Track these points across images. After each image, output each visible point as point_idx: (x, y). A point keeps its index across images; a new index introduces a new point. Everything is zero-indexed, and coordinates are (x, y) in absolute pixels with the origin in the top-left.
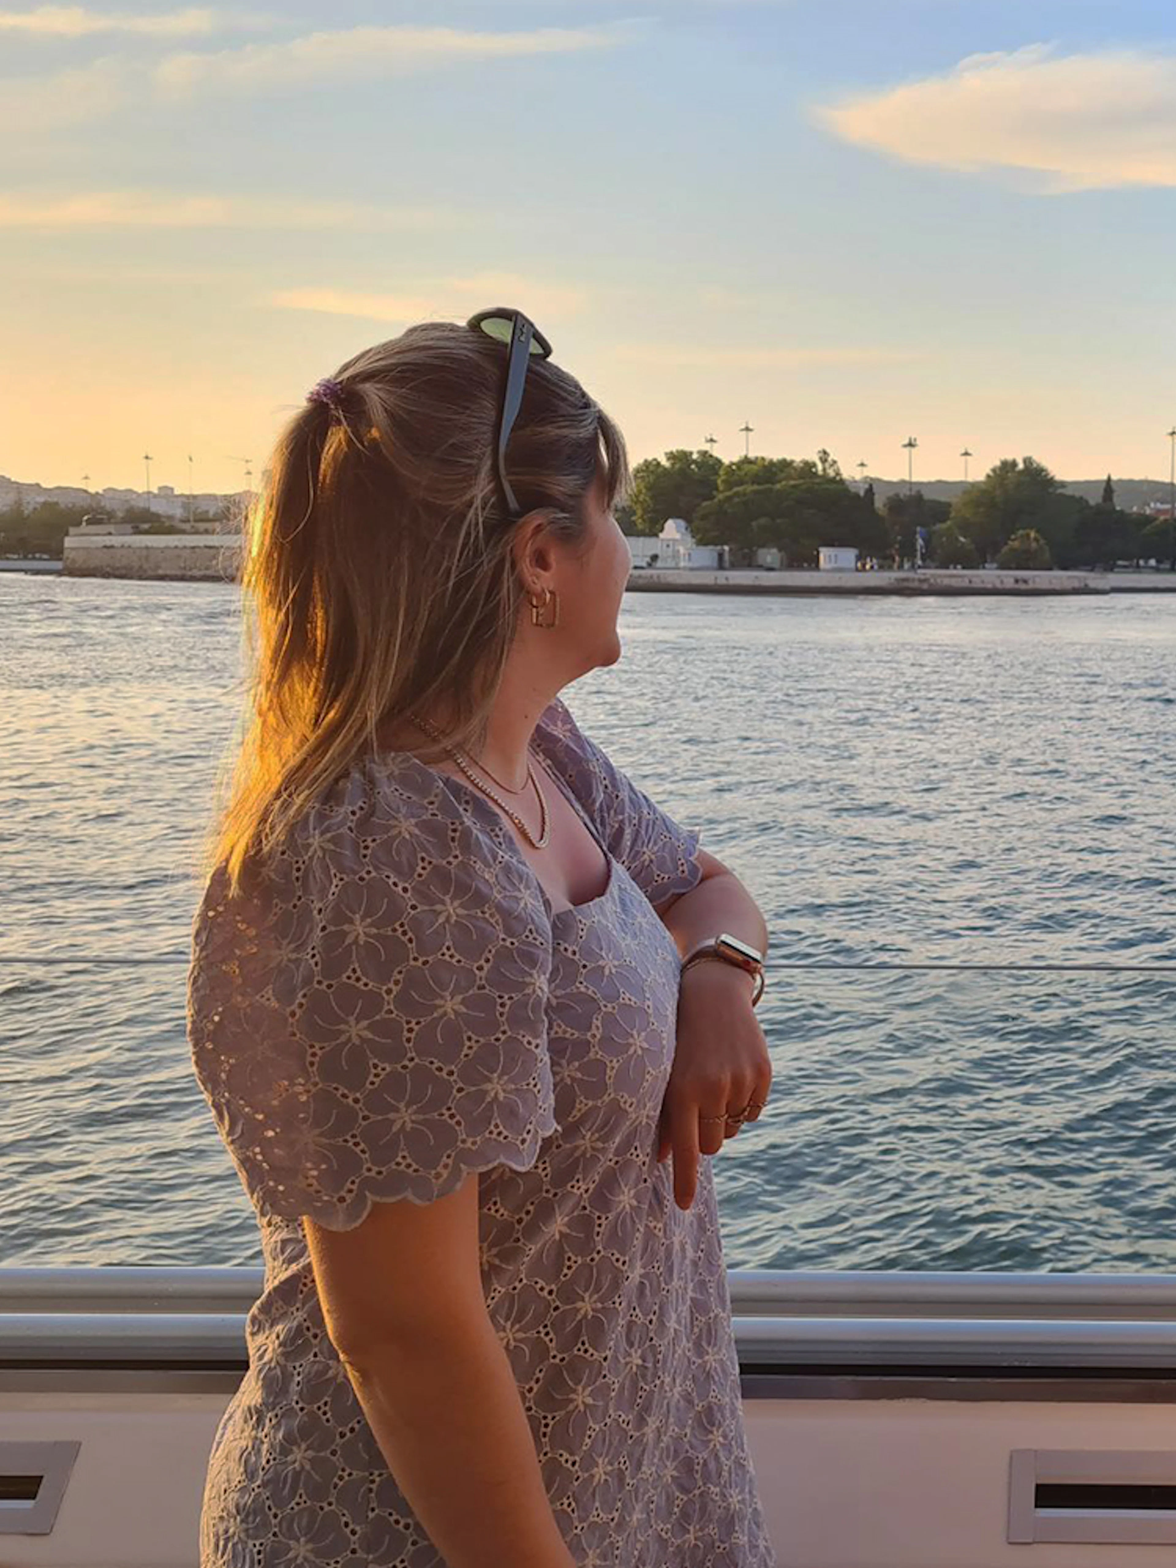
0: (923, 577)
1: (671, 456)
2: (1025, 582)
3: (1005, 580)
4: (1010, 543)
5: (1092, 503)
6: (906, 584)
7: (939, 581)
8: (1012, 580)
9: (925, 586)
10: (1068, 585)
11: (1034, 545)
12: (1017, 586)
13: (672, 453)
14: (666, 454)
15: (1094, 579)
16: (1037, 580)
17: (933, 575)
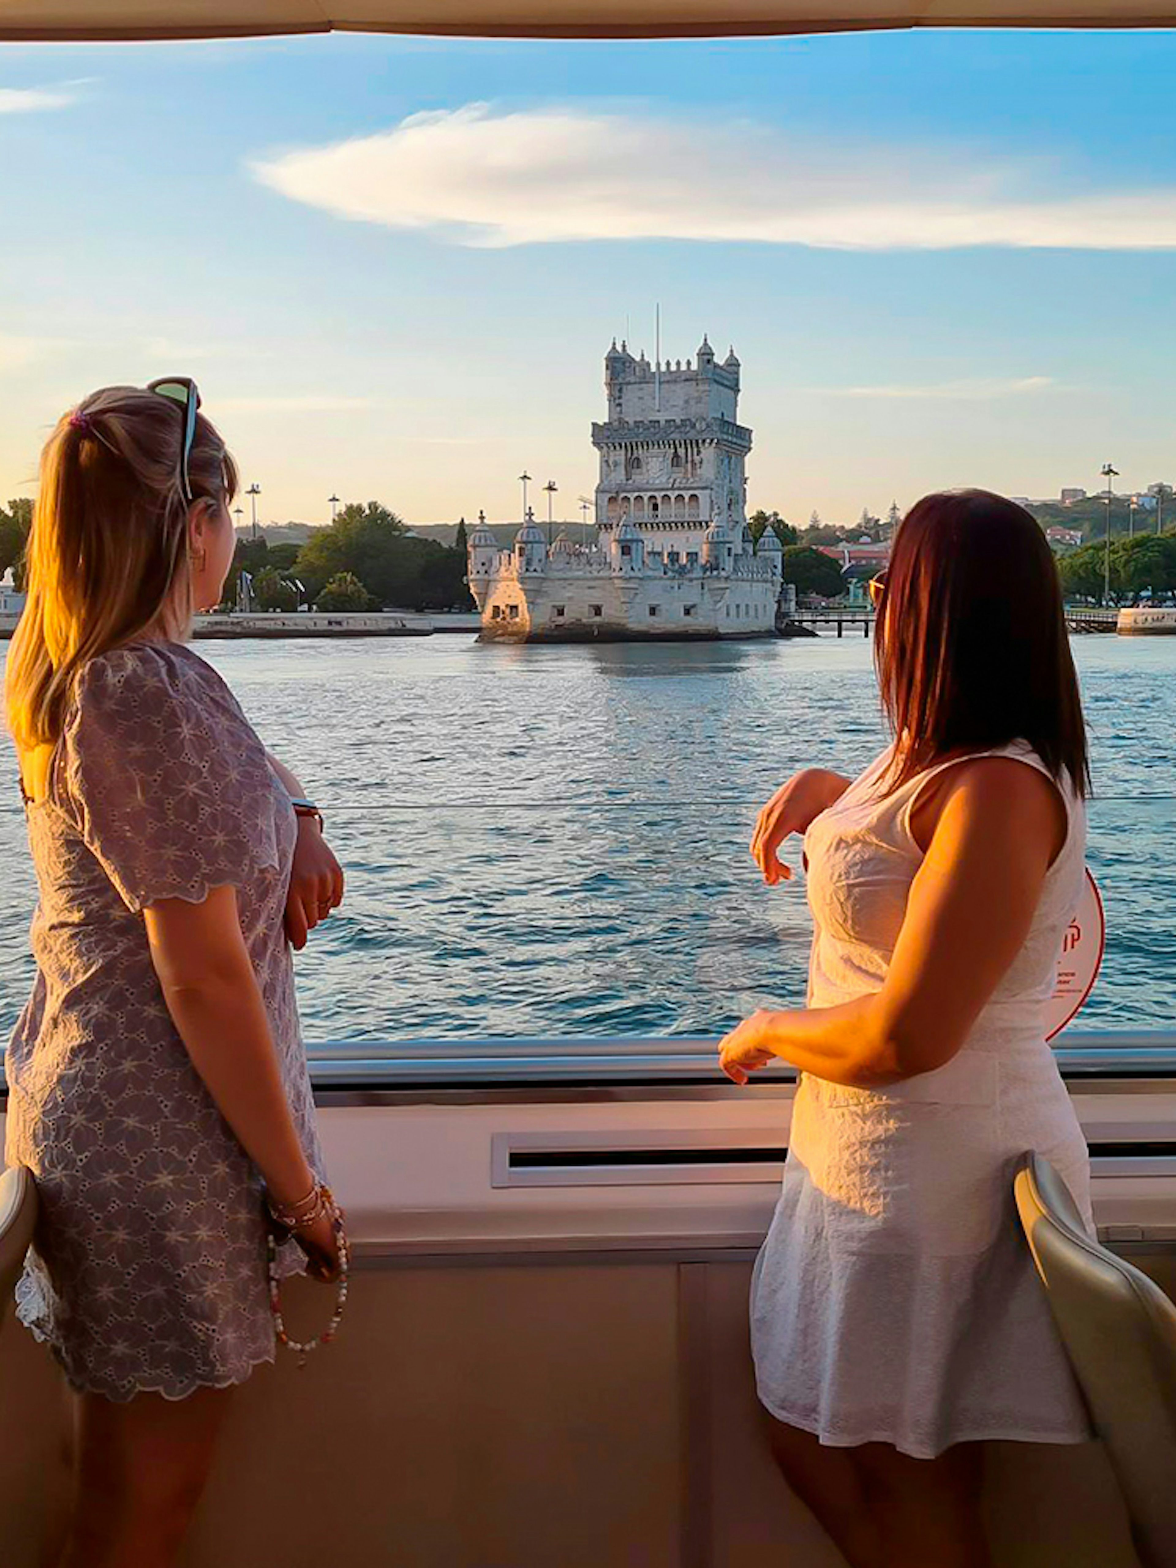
0: (235, 620)
1: (13, 505)
2: (339, 623)
3: (318, 622)
4: (328, 585)
5: (445, 545)
6: (218, 628)
7: (251, 624)
8: (326, 622)
9: (238, 629)
10: (385, 626)
11: (351, 588)
12: (330, 628)
13: (15, 501)
14: (9, 502)
15: (412, 620)
16: (351, 621)
17: (245, 618)
